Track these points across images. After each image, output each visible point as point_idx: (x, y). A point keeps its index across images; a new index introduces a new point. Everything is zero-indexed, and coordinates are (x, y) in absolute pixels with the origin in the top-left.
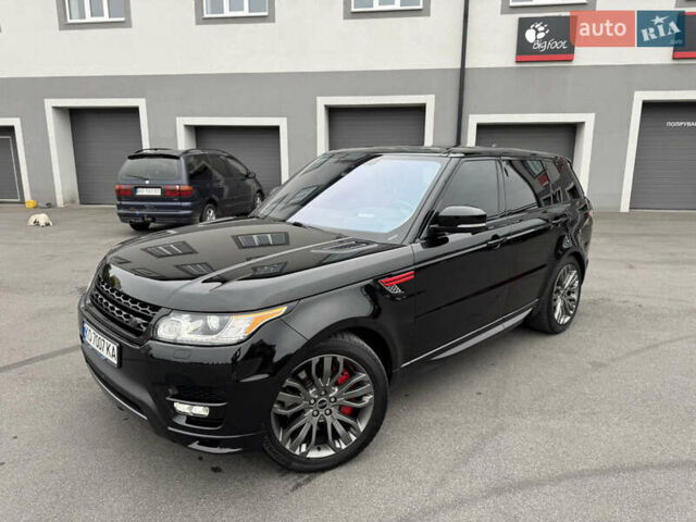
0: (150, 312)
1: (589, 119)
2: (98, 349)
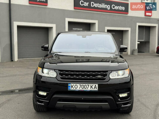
0: (104, 73)
1: (54, 26)
2: (84, 89)
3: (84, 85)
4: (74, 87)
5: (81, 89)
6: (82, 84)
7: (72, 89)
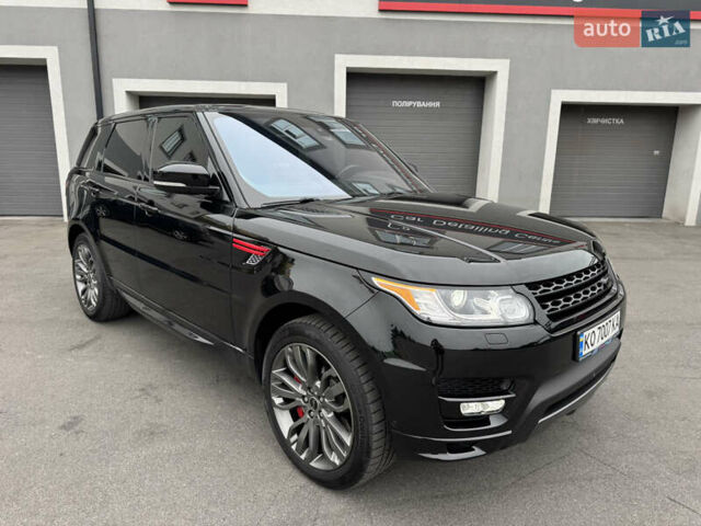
2: (605, 339)
3: (604, 323)
4: (589, 342)
5: (601, 342)
6: (601, 325)
7: (587, 351)
